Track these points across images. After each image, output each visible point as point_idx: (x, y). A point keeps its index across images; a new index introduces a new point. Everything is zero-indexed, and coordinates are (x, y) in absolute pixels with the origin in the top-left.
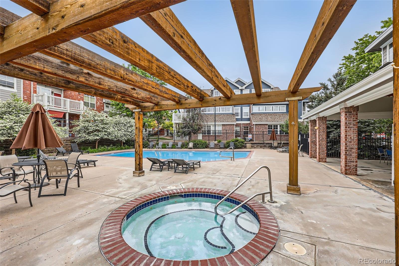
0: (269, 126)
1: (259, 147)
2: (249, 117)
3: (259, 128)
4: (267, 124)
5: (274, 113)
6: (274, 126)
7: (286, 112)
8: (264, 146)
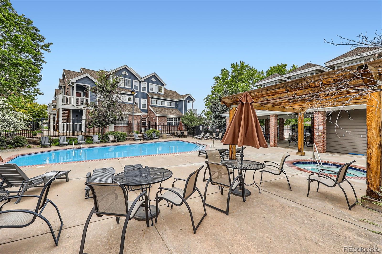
0: (167, 118)
1: (168, 137)
2: (146, 109)
3: (161, 120)
4: (167, 117)
5: (167, 107)
6: (171, 118)
7: (174, 107)
8: (171, 136)
